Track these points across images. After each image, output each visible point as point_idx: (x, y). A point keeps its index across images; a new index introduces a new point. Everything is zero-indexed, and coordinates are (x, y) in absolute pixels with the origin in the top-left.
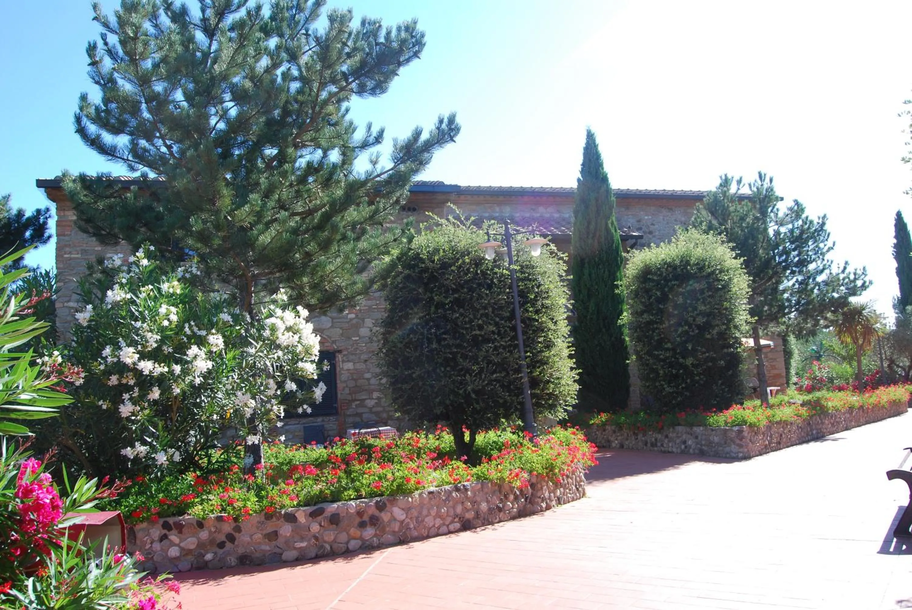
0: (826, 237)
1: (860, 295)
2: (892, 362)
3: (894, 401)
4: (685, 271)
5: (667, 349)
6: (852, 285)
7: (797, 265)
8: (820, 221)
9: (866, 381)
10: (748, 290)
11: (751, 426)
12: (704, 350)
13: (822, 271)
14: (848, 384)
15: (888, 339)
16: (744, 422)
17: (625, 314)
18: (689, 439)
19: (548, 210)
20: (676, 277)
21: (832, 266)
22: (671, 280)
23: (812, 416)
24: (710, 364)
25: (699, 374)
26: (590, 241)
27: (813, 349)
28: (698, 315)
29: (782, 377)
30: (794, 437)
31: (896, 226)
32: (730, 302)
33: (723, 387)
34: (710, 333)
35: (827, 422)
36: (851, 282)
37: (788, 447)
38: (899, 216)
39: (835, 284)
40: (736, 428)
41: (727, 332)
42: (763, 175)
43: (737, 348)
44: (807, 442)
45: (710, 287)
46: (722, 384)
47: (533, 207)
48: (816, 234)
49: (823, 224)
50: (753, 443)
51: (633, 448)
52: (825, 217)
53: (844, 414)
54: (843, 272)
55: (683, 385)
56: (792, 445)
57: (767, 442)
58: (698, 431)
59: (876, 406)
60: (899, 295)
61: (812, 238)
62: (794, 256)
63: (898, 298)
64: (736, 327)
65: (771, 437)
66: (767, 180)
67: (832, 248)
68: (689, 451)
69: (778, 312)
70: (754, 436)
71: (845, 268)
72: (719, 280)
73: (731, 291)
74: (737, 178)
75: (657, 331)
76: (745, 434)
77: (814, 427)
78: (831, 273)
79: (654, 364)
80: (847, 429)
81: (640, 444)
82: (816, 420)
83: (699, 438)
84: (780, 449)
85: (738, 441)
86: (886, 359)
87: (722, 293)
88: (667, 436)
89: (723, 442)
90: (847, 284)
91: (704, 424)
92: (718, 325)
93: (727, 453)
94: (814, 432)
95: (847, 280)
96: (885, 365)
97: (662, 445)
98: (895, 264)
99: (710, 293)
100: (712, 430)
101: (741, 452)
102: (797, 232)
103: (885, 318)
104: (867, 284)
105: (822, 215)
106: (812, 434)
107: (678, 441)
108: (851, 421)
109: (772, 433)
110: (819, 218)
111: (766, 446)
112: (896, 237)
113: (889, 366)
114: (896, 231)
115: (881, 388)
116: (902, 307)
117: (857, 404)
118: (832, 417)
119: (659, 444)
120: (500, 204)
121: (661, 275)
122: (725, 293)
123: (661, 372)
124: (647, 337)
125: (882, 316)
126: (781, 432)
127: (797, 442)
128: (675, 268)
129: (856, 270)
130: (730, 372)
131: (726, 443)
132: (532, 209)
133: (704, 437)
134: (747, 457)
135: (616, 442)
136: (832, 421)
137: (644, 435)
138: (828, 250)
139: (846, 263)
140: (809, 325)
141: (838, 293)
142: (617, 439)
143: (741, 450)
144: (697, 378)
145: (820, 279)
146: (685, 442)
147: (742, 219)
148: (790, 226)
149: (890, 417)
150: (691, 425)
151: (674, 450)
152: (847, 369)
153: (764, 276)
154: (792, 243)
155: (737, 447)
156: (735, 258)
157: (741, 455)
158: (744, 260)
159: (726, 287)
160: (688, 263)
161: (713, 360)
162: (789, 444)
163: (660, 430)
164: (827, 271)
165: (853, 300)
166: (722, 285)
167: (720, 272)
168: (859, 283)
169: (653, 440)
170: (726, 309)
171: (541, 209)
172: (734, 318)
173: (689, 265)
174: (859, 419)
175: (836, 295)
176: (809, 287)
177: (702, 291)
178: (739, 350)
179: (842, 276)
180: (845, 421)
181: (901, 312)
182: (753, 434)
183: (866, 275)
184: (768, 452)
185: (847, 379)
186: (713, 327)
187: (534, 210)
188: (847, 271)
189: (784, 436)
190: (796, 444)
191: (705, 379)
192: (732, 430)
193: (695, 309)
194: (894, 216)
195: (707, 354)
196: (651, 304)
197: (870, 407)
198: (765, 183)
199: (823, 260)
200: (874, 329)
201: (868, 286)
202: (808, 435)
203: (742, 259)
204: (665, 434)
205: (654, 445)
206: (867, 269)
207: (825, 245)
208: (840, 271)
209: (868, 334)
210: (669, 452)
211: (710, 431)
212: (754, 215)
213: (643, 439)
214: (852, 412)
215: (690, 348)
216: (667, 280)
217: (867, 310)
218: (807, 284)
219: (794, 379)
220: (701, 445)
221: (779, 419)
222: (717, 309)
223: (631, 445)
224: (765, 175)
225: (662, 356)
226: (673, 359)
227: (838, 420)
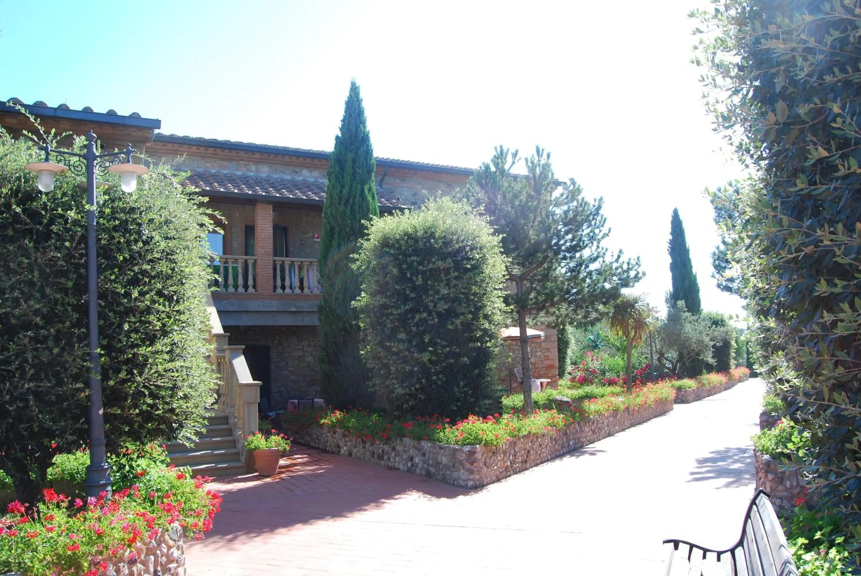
0: (602, 223)
1: (633, 286)
2: (661, 355)
3: (661, 400)
4: (428, 245)
5: (402, 340)
6: (625, 275)
7: (568, 250)
8: (597, 204)
9: (636, 375)
10: (504, 273)
11: (487, 444)
12: (444, 343)
13: (595, 259)
14: (619, 377)
15: (659, 332)
16: (478, 440)
17: (363, 294)
18: (417, 456)
19: (313, 174)
20: (416, 252)
21: (606, 254)
22: (410, 256)
23: (570, 424)
24: (452, 361)
25: (437, 373)
26: (341, 208)
27: (590, 339)
28: (440, 299)
29: (555, 368)
30: (546, 452)
31: (672, 222)
32: (480, 286)
33: (466, 389)
34: (453, 323)
35: (587, 429)
36: (624, 272)
37: (536, 465)
38: (676, 213)
39: (607, 273)
40: (467, 449)
41: (475, 322)
42: (541, 150)
43: (487, 341)
44: (561, 456)
45: (458, 266)
46: (465, 386)
47: (297, 169)
48: (591, 218)
49: (599, 207)
50: (487, 467)
51: (360, 459)
52: (601, 199)
53: (608, 418)
54: (617, 261)
55: (417, 386)
56: (542, 463)
57: (509, 463)
58: (426, 447)
59: (643, 407)
60: (671, 289)
61: (586, 221)
62: (567, 241)
63: (670, 292)
64: (486, 317)
65: (515, 455)
66: (545, 156)
67: (608, 235)
68: (415, 470)
69: (545, 301)
70: (491, 457)
71: (619, 257)
72: (469, 259)
73: (482, 273)
74: (512, 150)
75: (391, 318)
76: (478, 456)
77: (571, 437)
78: (604, 261)
79: (386, 357)
80: (610, 435)
81: (368, 453)
82: (574, 428)
83: (427, 456)
84: (527, 469)
85: (468, 466)
86: (656, 352)
87: (471, 274)
88: (394, 449)
89: (451, 464)
90: (619, 274)
91: (431, 438)
92: (463, 314)
93: (455, 480)
94: (571, 443)
95: (620, 270)
96: (656, 357)
97: (389, 459)
98: (669, 260)
99: (456, 274)
100: (441, 448)
101: (471, 480)
102: (571, 214)
103: (657, 312)
104: (640, 275)
105: (598, 198)
106: (569, 445)
107: (405, 457)
108: (615, 425)
109: (517, 449)
110: (595, 200)
111: (507, 468)
112: (672, 234)
113: (659, 359)
114: (672, 228)
115: (649, 384)
116: (673, 301)
117: (622, 407)
118: (593, 423)
119: (386, 457)
120: (257, 162)
121: (399, 248)
122: (475, 274)
123: (393, 368)
124: (380, 324)
125: (655, 309)
126: (528, 448)
127: (549, 457)
128: (416, 240)
129: (630, 259)
130: (476, 371)
131: (454, 467)
132: (294, 171)
133: (431, 455)
134: (478, 487)
135: (345, 448)
136: (593, 428)
137: (372, 444)
138: (603, 238)
139: (621, 251)
140: (580, 317)
141: (610, 283)
142: (346, 445)
143: (471, 477)
144: (434, 378)
145: (594, 267)
146: (412, 459)
147: (516, 196)
148: (565, 208)
149: (655, 417)
150: (419, 439)
151: (401, 467)
152: (619, 361)
153: (532, 259)
154: (565, 225)
155: (467, 473)
156: (493, 234)
157: (470, 483)
158: (503, 238)
159: (477, 268)
160: (432, 235)
161: (457, 356)
162: (538, 461)
163: (387, 440)
164: (600, 260)
165: (625, 291)
166: (471, 265)
167: (472, 249)
168: (632, 274)
169: (380, 451)
170: (475, 294)
171: (305, 173)
172: (484, 306)
173: (434, 238)
174: (624, 422)
175: (607, 286)
176: (581, 276)
177: (447, 271)
178: (488, 344)
179: (615, 265)
180: (608, 426)
181: (673, 307)
182: (490, 454)
183: (639, 266)
184: (509, 476)
185: (618, 372)
186: (457, 316)
187: (296, 172)
188: (621, 260)
189: (532, 452)
190: (548, 460)
191: (444, 379)
192: (461, 450)
193: (437, 292)
194: (671, 213)
195: (448, 349)
196: (387, 283)
197: (636, 408)
198: (542, 159)
199: (598, 247)
200: (645, 323)
201: (641, 278)
202: (562, 448)
203: (501, 236)
204: (392, 445)
205: (381, 457)
206: (641, 259)
207: (600, 231)
208: (614, 260)
209: (640, 328)
210: (395, 468)
211: (438, 448)
212: (527, 193)
213: (371, 448)
214: (616, 415)
215: (427, 340)
216: (406, 255)
217: (640, 304)
218: (579, 272)
219: (569, 368)
220: (429, 465)
221: (525, 433)
222: (463, 294)
223: (358, 454)
224: (543, 150)
225: (394, 349)
226: (407, 353)
227: (600, 425)
